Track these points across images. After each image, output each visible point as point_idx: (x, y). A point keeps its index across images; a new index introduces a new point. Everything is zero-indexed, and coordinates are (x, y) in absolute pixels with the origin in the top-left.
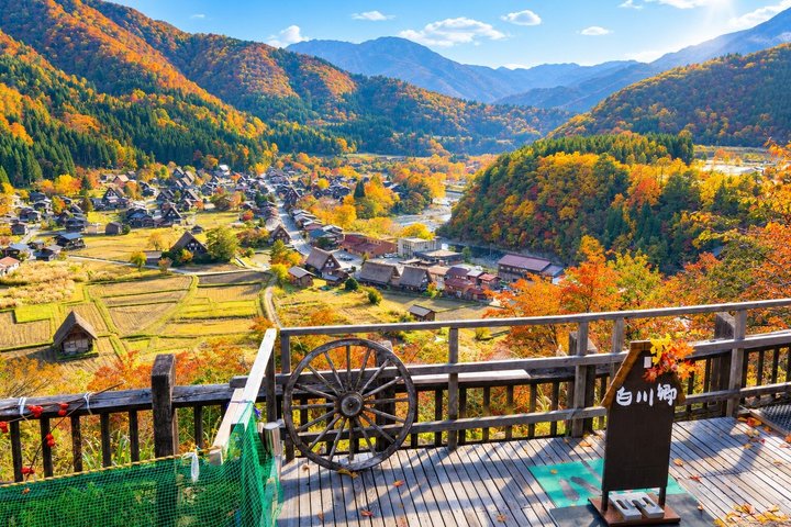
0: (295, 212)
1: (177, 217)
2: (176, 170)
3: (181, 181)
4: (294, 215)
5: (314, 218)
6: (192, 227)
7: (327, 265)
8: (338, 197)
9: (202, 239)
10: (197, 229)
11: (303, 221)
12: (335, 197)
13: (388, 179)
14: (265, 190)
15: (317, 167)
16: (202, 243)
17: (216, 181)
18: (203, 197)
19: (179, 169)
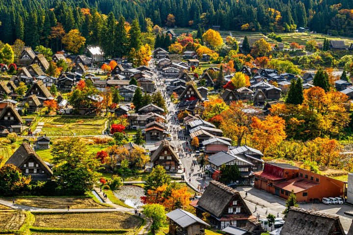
0: (192, 124)
1: (17, 122)
2: (24, 52)
3: (29, 68)
4: (189, 127)
5: (219, 134)
6: (35, 138)
7: (230, 211)
8: (262, 104)
9: (46, 157)
10: (43, 143)
11: (203, 137)
12: (258, 103)
13: (343, 77)
14: (150, 87)
15: (234, 53)
16: (46, 164)
17: (81, 71)
18: (58, 94)
19: (29, 51)
